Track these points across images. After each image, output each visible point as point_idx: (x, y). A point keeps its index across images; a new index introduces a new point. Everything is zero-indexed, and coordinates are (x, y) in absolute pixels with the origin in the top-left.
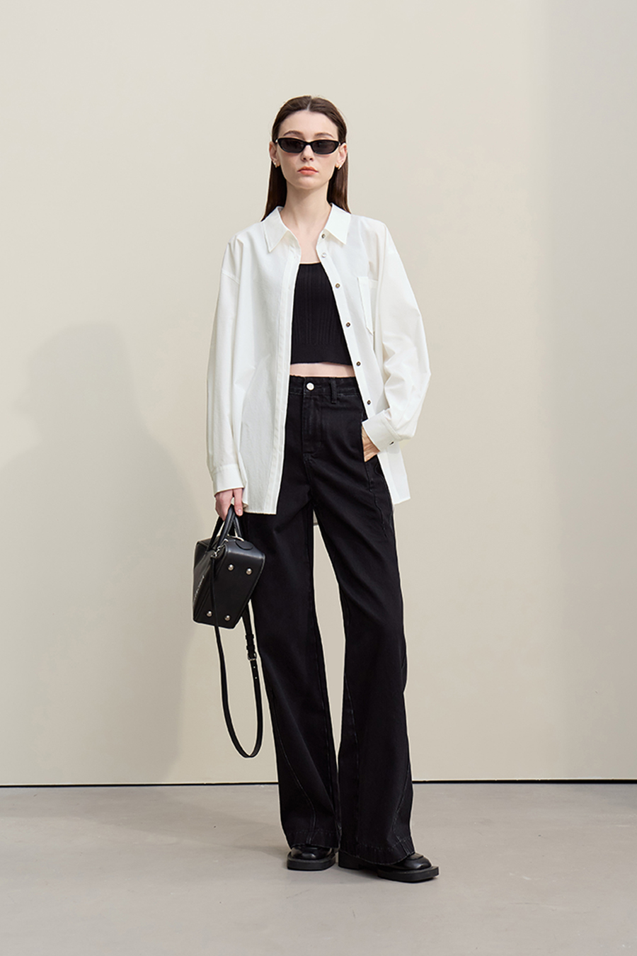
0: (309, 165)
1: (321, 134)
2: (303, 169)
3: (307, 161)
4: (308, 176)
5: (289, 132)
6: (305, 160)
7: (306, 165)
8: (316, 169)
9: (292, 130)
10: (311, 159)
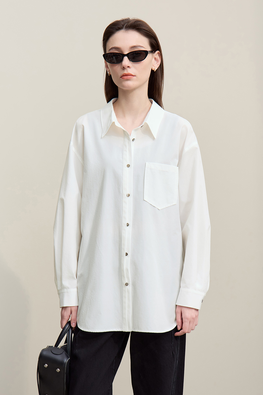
0: (127, 71)
1: (134, 47)
2: (123, 76)
3: (125, 69)
4: (128, 80)
5: (112, 48)
6: (124, 68)
7: (125, 72)
8: (133, 74)
9: (113, 46)
10: (128, 67)
